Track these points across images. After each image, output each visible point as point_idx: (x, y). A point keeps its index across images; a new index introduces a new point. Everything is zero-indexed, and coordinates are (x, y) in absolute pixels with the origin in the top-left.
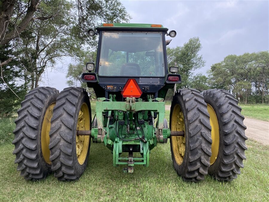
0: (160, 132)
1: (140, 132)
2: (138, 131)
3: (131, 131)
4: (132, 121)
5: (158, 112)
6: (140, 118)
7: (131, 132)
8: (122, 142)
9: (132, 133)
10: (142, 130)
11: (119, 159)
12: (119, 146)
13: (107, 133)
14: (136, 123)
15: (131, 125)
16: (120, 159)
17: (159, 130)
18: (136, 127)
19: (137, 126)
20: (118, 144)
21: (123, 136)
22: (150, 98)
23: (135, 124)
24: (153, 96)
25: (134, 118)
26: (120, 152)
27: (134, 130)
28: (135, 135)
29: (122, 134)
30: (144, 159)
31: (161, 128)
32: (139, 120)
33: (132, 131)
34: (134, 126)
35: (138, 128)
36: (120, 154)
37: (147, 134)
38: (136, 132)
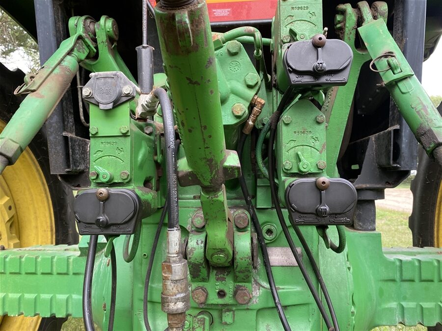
3: (219, 286)
7: (221, 294)
9: (228, 300)
18: (261, 248)
27: (247, 279)
33: (229, 286)
35: (279, 256)
37: (353, 303)
38: (262, 290)
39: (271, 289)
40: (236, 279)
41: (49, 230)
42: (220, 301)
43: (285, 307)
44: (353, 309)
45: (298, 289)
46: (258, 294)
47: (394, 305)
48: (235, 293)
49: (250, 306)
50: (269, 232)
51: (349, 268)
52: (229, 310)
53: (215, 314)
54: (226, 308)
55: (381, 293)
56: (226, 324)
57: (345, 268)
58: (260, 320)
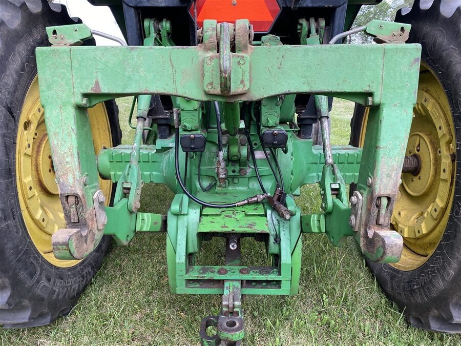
0: (383, 211)
1: (264, 169)
2: (258, 163)
3: (233, 168)
4: (235, 135)
5: (377, 100)
6: (271, 123)
7: (234, 171)
8: (198, 211)
9: (237, 173)
10: (273, 160)
11: (188, 277)
12: (187, 228)
13: (129, 189)
14: (252, 138)
15: (234, 150)
16: (194, 275)
17: (379, 198)
18: (251, 152)
19: (257, 149)
20: (183, 220)
21: (206, 184)
22: (309, 32)
23: (249, 139)
24: (323, 23)
25: (242, 125)
26: (191, 250)
27: (245, 165)
28: (249, 178)
29: (199, 175)
30: (284, 277)
31: (388, 192)
32: (264, 130)
33: (237, 168)
34: (244, 151)
35: (259, 155)
36: (189, 256)
37: (292, 174)
38: (251, 169)
39: (255, 169)
40: (240, 165)
41: (107, 130)
42: (233, 174)
43: (261, 176)
44: (292, 176)
45: (267, 168)
46: (249, 171)
47: (315, 174)
48: (240, 171)
49: (246, 176)
50: (256, 144)
51: (292, 159)
52: (237, 178)
53: (230, 179)
54: (235, 177)
55: (309, 169)
56: (235, 183)
57: (290, 159)
58: (250, 182)
